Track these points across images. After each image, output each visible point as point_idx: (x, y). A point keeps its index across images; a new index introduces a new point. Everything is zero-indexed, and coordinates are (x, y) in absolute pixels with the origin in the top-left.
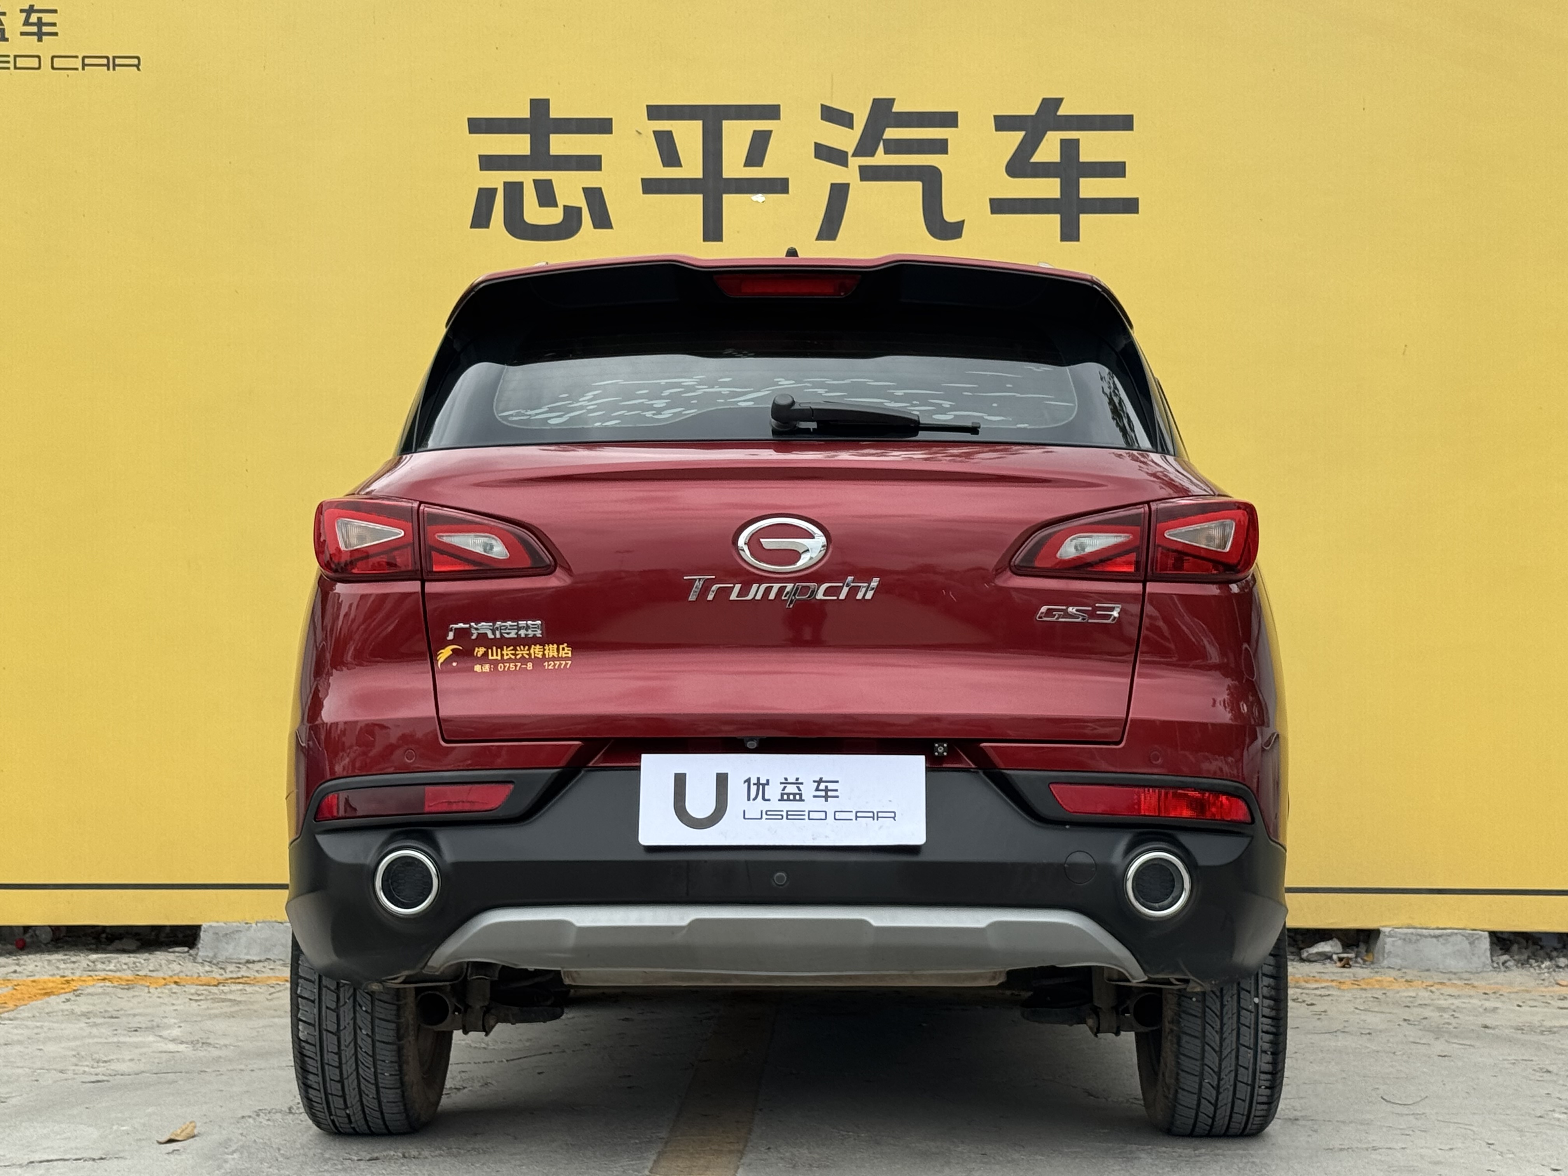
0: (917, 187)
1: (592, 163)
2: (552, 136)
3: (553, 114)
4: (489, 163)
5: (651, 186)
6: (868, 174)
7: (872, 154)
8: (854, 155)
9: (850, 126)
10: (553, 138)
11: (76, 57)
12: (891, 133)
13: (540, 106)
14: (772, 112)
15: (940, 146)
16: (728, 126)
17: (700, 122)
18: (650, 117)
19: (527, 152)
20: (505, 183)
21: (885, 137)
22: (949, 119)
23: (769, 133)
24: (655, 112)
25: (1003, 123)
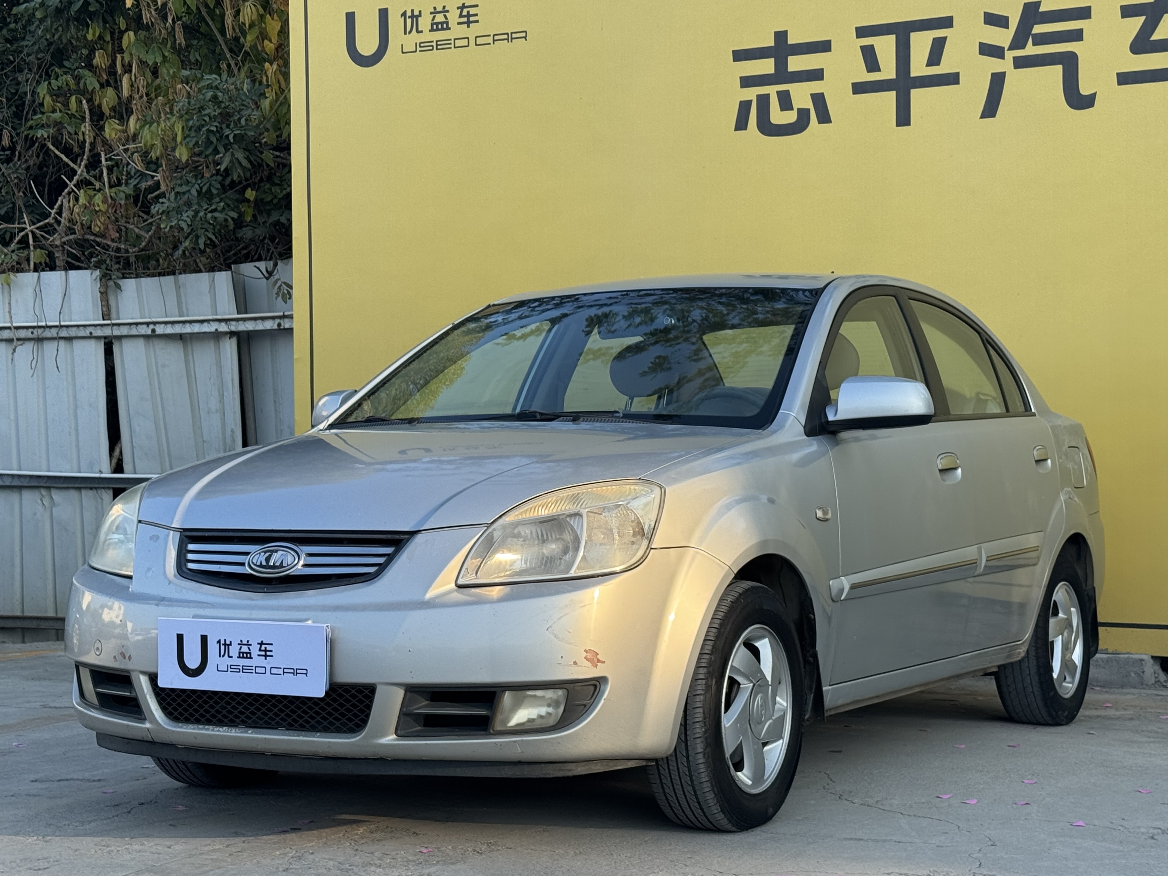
0: (1058, 69)
1: (817, 75)
2: (790, 58)
3: (790, 41)
4: (747, 82)
5: (859, 88)
6: (1020, 63)
7: (1023, 47)
8: (1008, 50)
9: (1007, 27)
10: (790, 59)
11: (489, 36)
12: (1038, 29)
13: (781, 36)
14: (947, 22)
15: (1077, 36)
16: (915, 37)
17: (894, 36)
18: (858, 36)
19: (772, 71)
20: (758, 96)
21: (1033, 32)
22: (1084, 13)
23: (945, 38)
24: (862, 32)
25: (1127, 11)
